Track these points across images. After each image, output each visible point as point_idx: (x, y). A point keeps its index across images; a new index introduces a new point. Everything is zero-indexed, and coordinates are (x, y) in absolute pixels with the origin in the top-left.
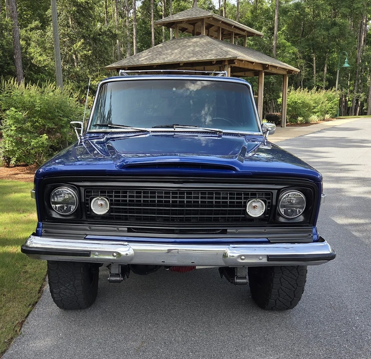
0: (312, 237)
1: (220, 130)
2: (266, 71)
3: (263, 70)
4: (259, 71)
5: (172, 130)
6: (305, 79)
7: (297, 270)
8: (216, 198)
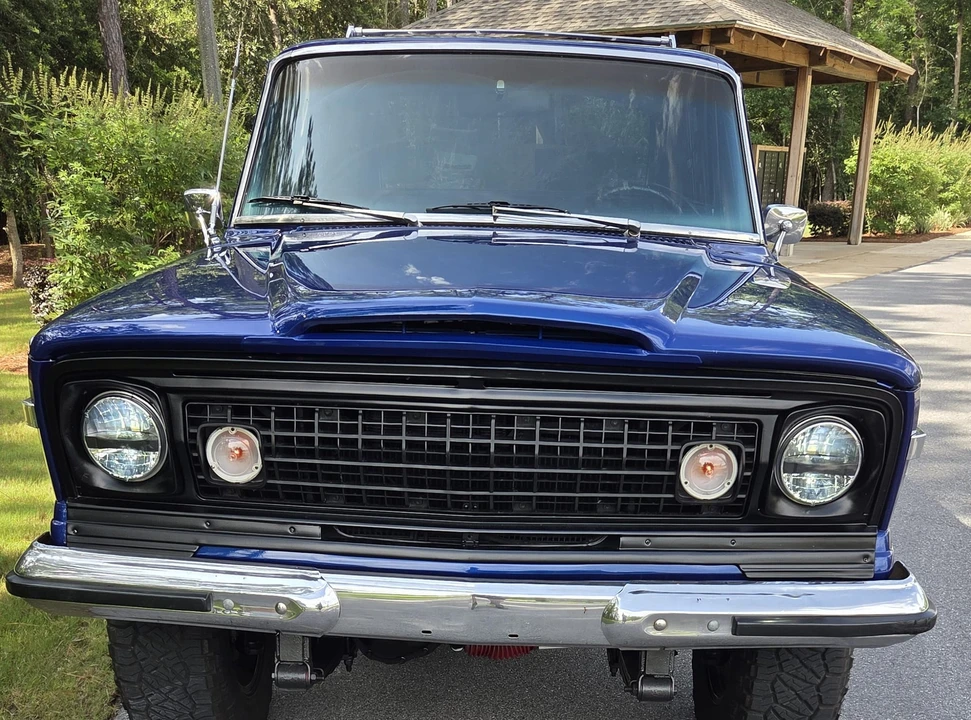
0: (872, 563)
1: (632, 223)
2: (818, 68)
3: (811, 64)
4: (799, 69)
5: (488, 219)
6: (927, 101)
7: (824, 659)
8: (588, 438)
